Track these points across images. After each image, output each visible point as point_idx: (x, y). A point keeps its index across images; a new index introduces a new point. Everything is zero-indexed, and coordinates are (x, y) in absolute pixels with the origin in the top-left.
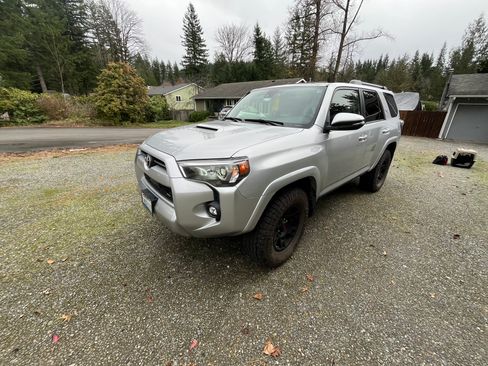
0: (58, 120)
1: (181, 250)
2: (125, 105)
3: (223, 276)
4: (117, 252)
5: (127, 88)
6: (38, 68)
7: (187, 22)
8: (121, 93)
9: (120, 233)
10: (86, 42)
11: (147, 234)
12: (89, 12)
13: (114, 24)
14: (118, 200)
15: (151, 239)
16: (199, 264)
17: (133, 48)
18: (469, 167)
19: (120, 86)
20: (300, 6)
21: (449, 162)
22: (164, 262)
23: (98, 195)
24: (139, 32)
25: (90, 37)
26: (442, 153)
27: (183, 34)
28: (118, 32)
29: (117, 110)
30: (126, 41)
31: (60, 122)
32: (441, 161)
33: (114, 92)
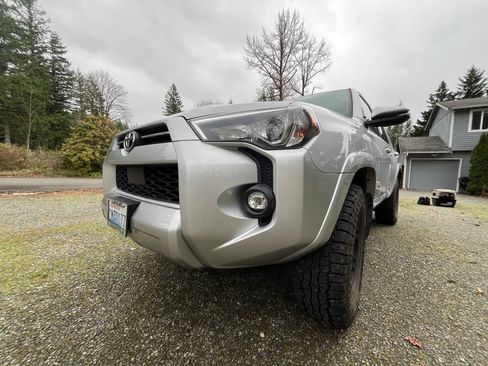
0: (11, 170)
1: (168, 310)
2: (97, 155)
3: (260, 356)
4: (38, 325)
5: (103, 139)
6: (7, 127)
7: (169, 97)
8: (95, 143)
9: (53, 289)
10: (68, 108)
11: (104, 288)
12: (76, 84)
13: (99, 95)
14: (63, 242)
15: (112, 295)
16: (204, 335)
17: (114, 115)
18: (452, 206)
19: (95, 137)
20: (266, 90)
21: (431, 203)
22: (135, 337)
23: (33, 236)
24: (123, 101)
25: (73, 104)
26: (425, 196)
27: (165, 106)
28: (102, 101)
29: (87, 160)
30: (109, 107)
31: (15, 172)
32: (424, 202)
33: (87, 142)
